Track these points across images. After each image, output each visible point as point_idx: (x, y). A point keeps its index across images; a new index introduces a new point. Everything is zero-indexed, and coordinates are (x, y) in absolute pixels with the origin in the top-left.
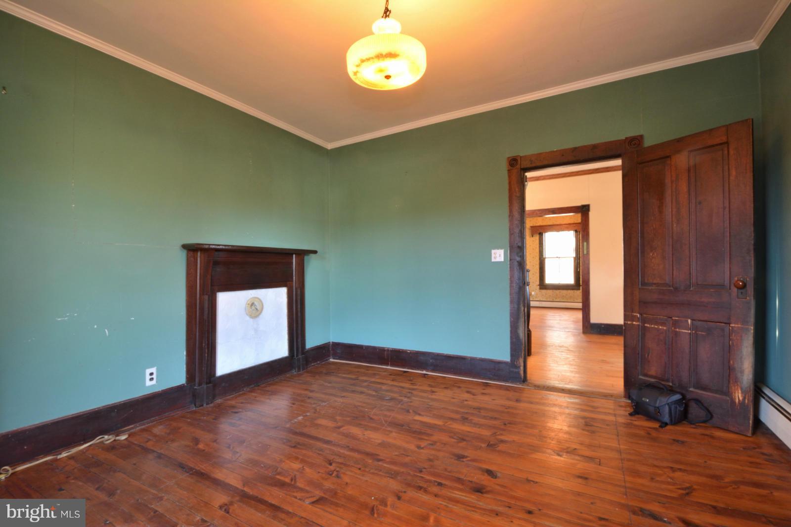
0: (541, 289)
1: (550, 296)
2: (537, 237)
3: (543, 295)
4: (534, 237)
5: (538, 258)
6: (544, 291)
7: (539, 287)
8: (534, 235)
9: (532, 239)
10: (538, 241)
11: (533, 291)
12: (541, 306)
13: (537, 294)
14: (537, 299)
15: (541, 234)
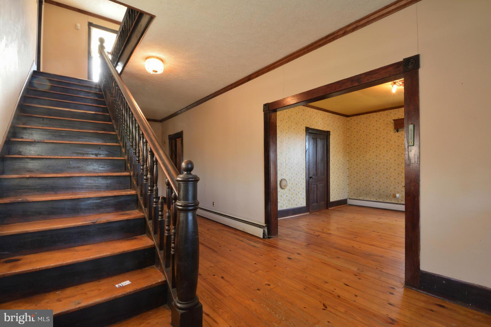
13: (403, 197)
14: (402, 203)
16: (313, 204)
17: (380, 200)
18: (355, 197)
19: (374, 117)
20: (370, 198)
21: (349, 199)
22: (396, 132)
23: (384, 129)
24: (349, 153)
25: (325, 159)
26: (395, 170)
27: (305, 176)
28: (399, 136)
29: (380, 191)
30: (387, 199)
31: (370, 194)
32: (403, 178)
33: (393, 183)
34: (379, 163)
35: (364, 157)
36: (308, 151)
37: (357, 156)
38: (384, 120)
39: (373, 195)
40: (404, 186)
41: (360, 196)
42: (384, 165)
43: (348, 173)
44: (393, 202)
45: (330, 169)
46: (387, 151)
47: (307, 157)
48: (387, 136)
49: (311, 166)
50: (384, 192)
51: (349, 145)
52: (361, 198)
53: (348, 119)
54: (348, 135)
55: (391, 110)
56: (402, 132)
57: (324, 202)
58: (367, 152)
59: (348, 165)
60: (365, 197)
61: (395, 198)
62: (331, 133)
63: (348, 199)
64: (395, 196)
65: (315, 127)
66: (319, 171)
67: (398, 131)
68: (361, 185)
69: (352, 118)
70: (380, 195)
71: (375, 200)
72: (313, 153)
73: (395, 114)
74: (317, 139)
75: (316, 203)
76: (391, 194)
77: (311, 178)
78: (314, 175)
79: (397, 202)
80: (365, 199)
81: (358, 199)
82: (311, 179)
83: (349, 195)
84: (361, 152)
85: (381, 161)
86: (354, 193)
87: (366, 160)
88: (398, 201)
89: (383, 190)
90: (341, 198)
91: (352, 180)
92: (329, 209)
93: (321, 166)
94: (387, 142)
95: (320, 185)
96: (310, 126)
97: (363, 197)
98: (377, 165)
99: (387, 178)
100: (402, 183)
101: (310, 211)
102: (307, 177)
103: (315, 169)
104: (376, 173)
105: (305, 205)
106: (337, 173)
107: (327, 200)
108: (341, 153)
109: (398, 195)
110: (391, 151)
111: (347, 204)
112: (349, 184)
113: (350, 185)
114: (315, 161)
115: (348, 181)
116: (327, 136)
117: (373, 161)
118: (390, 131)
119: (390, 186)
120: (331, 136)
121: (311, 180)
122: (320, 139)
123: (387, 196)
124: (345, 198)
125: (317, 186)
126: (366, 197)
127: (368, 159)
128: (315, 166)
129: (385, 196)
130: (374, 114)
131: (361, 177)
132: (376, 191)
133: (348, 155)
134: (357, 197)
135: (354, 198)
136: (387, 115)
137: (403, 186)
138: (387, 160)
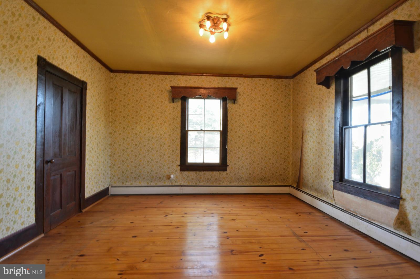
0: (181, 170)
1: (193, 179)
2: (178, 104)
3: (184, 178)
4: (174, 103)
5: (179, 130)
6: (186, 173)
7: (179, 167)
8: (175, 100)
9: (172, 104)
10: (179, 109)
11: (172, 173)
12: (181, 192)
13: (177, 177)
14: (176, 184)
15: (184, 100)
16: (51, 214)
17: (152, 184)
18: (120, 183)
19: (146, 80)
20: (140, 183)
21: (112, 187)
22: (171, 102)
23: (158, 97)
24: (111, 122)
25: (78, 127)
26: (169, 146)
27: (34, 160)
28: (174, 108)
29: (152, 172)
30: (160, 182)
31: (140, 178)
32: (177, 156)
33: (167, 162)
34: (152, 138)
35: (133, 129)
36: (41, 108)
37: (124, 128)
38: (158, 86)
39: (144, 178)
40: (179, 166)
41: (127, 182)
42: (157, 140)
43: (110, 150)
44: (167, 184)
45: (86, 145)
46: (161, 124)
47: (40, 120)
48: (162, 106)
49: (50, 137)
50: (156, 173)
51: (112, 111)
52: (128, 184)
53: (112, 75)
54: (111, 98)
55: (167, 75)
56: (178, 103)
57: (74, 203)
58: (136, 123)
59: (110, 139)
60: (133, 183)
61: (169, 180)
62: (89, 87)
63: (110, 188)
64: (169, 178)
65: (59, 64)
66: (67, 149)
67: (173, 102)
68: (128, 166)
69: (118, 74)
70: (153, 177)
71: (146, 185)
72: (54, 114)
73: (171, 81)
74: (62, 88)
75: (60, 209)
76: (165, 176)
77: (48, 162)
78: (55, 156)
79: (170, 185)
80: (134, 184)
81: (124, 185)
82: (49, 164)
83: (110, 182)
84: (129, 122)
85: (154, 136)
86: (119, 178)
87: (136, 134)
88: (172, 183)
89: (156, 171)
90: (102, 188)
91: (115, 160)
92: (84, 211)
93: (69, 140)
94: (161, 113)
95: (68, 173)
96: (49, 58)
97: (131, 182)
98: (149, 140)
99: (161, 156)
100: (177, 162)
101: (45, 231)
102: (38, 162)
103: (57, 145)
104: (148, 151)
105: (34, 222)
106: (95, 152)
107: (80, 199)
108: (102, 121)
109: (172, 176)
110: (165, 124)
111: (108, 194)
112: (111, 166)
113: (113, 168)
114: (58, 129)
115: (110, 161)
116: (82, 89)
117: (145, 135)
118: (165, 100)
119: (164, 166)
120: (88, 91)
121: (47, 167)
122: (69, 90)
123: (160, 178)
124: (106, 187)
125: (61, 175)
126: (135, 182)
127: (138, 133)
128: (57, 139)
129: (158, 178)
130: (146, 75)
131: (128, 155)
132: (148, 172)
133: (111, 126)
134: (123, 183)
135: (119, 185)
136: (162, 80)
137: (177, 165)
138: (161, 135)
